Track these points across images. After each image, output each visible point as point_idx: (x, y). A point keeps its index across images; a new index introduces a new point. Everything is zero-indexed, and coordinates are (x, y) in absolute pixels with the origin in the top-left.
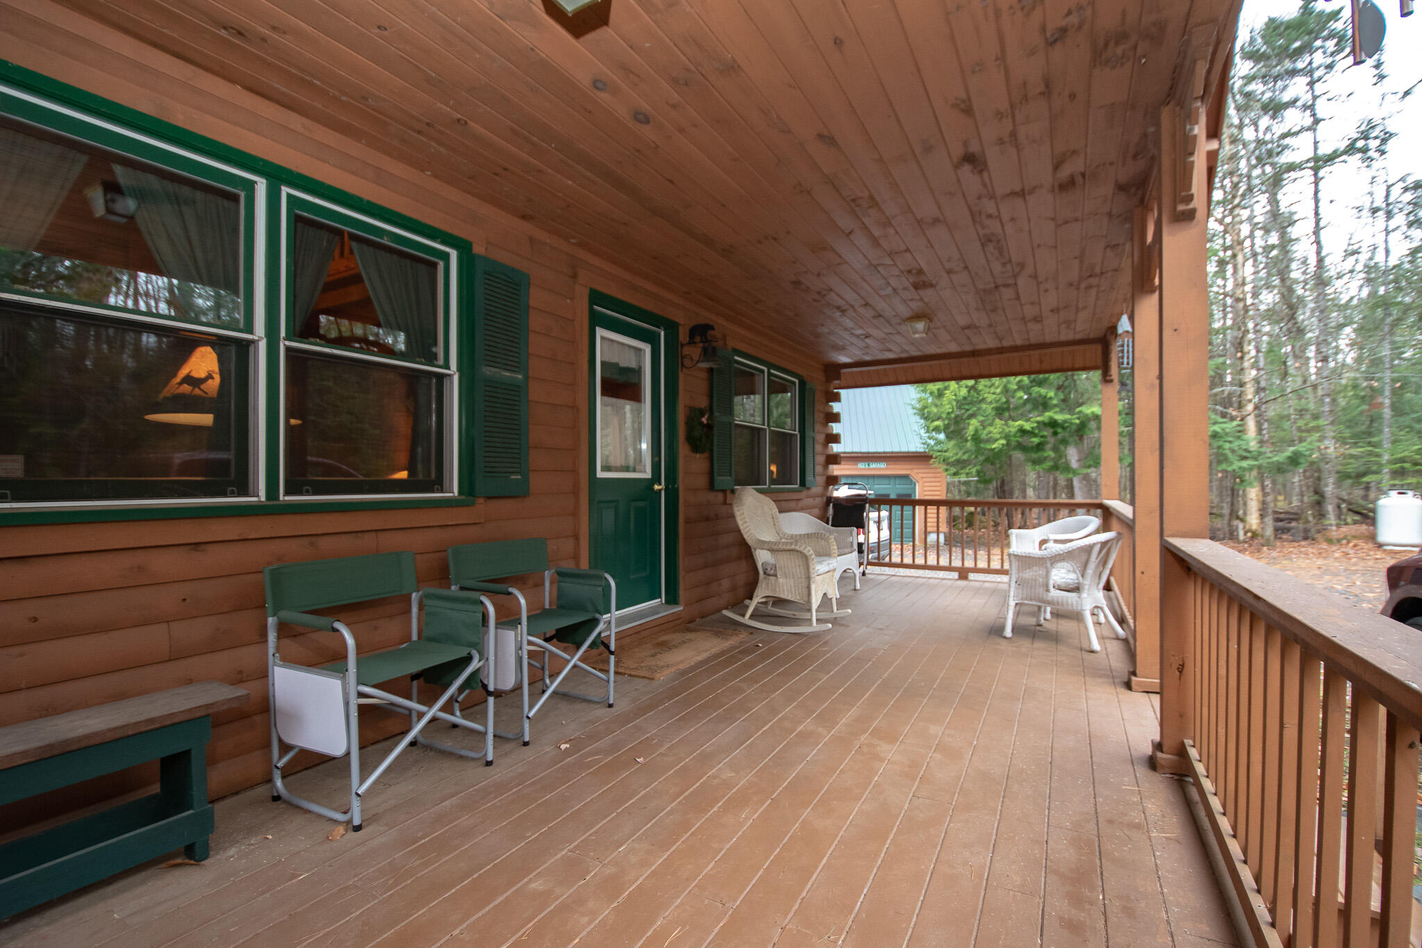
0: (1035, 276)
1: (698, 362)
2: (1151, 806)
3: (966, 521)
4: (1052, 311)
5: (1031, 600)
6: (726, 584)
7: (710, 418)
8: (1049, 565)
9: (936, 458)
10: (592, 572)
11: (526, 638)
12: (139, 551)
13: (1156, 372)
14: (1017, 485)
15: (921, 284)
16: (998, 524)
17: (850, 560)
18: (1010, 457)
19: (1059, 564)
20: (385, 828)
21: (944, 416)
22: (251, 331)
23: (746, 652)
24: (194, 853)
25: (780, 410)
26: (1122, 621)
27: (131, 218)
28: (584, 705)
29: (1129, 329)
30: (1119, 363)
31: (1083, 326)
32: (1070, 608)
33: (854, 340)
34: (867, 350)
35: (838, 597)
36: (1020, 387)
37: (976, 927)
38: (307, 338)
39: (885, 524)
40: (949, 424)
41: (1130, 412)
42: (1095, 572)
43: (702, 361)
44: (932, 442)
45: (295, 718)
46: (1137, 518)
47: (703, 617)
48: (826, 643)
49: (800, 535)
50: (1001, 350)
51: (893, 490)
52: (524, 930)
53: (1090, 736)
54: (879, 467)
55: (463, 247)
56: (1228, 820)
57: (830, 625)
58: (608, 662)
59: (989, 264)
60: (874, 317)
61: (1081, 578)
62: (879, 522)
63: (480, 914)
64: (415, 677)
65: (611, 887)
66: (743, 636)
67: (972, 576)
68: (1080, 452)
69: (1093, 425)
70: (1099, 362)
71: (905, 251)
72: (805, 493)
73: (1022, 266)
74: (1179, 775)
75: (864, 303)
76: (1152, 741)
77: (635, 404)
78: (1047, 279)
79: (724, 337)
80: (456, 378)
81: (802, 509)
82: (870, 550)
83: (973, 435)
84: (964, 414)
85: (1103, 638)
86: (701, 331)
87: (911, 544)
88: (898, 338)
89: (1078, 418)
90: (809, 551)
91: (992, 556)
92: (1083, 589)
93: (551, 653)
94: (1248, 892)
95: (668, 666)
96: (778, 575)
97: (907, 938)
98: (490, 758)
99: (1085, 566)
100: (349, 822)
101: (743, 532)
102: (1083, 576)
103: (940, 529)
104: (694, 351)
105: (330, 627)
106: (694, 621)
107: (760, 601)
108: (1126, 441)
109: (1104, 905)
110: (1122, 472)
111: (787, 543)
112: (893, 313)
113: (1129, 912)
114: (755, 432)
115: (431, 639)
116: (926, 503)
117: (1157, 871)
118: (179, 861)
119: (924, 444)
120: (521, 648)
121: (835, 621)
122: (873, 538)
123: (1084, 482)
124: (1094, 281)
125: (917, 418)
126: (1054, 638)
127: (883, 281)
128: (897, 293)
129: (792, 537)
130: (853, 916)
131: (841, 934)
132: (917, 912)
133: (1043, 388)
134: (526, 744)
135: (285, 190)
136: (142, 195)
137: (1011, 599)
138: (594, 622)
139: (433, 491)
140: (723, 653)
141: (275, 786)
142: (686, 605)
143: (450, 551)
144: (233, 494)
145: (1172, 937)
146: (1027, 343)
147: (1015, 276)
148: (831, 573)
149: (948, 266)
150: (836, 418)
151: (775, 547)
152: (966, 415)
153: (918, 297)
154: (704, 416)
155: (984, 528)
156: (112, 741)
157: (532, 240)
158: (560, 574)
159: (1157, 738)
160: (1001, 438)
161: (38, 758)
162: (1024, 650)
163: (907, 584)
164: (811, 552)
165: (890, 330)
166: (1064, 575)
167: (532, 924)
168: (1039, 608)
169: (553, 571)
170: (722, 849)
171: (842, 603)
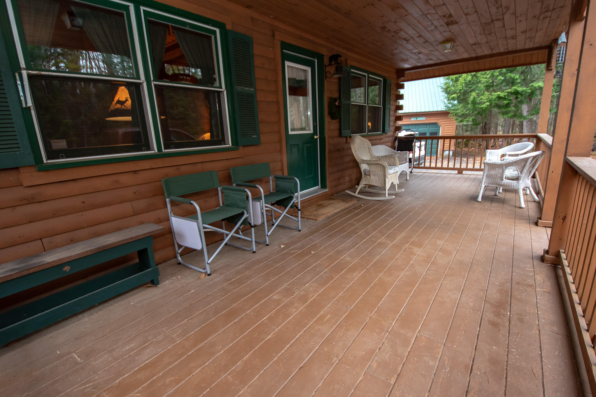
0: (514, 14)
1: (334, 74)
2: (538, 278)
3: (464, 144)
4: (522, 32)
5: (493, 184)
6: (347, 179)
7: (340, 102)
8: (504, 168)
9: (451, 114)
10: (290, 177)
11: (264, 205)
12: (115, 175)
13: (576, 67)
14: (493, 125)
15: (450, 22)
16: (481, 145)
17: (405, 167)
18: (491, 111)
19: (510, 167)
20: (218, 275)
21: (458, 91)
22: (139, 79)
23: (356, 208)
24: (154, 283)
25: (373, 94)
26: (538, 193)
27: (81, 27)
28: (289, 230)
29: (565, 41)
30: (557, 61)
31: (540, 39)
32: (512, 188)
33: (413, 56)
34: (419, 60)
35: (398, 183)
36: (501, 74)
37: (451, 322)
38: (162, 80)
39: (423, 148)
40: (460, 96)
41: (560, 85)
42: (527, 171)
43: (336, 74)
44: (450, 106)
45: (181, 236)
46: (554, 144)
47: (337, 193)
48: (392, 204)
49: (382, 156)
50: (492, 56)
51: (428, 131)
52: (272, 312)
53: (513, 247)
54: (422, 120)
55: (221, 26)
56: (575, 286)
57: (394, 197)
58: (298, 213)
59: (489, 9)
60: (425, 42)
61: (520, 174)
62: (420, 147)
63: (256, 306)
64: (223, 220)
65: (303, 299)
66: (355, 202)
67: (464, 172)
68: (528, 107)
69: (538, 92)
70: (546, 58)
71: (443, 5)
72: (384, 135)
73: (508, 8)
74: (555, 265)
75: (419, 35)
76: (544, 249)
77: (304, 98)
78: (521, 15)
79: (346, 60)
80: (225, 93)
81: (383, 143)
82: (415, 161)
83: (472, 101)
84: (468, 89)
85: (527, 201)
86: (335, 58)
87: (435, 156)
88: (436, 53)
89: (530, 89)
90: (385, 164)
91: (476, 161)
92: (520, 179)
93: (275, 211)
94: (578, 316)
95: (322, 214)
96: (371, 175)
97: (421, 324)
98: (254, 250)
99: (524, 167)
100: (206, 272)
101: (355, 156)
102: (521, 173)
103: (451, 149)
104: (331, 69)
105: (189, 202)
106: (333, 195)
107: (362, 186)
108: (555, 101)
109: (510, 317)
110: (550, 116)
111: (375, 161)
112: (435, 40)
113: (521, 320)
114: (361, 108)
115: (227, 206)
116: (444, 138)
117: (537, 304)
118: (149, 285)
119: (446, 106)
120: (263, 209)
121: (396, 195)
122: (417, 155)
123: (529, 123)
124: (548, 14)
125: (444, 94)
126: (503, 201)
127: (429, 23)
128: (437, 28)
129: (378, 157)
130: (399, 314)
131: (394, 321)
132: (426, 314)
133: (513, 74)
134: (267, 245)
135: (142, 8)
136: (83, 16)
137: (483, 184)
138: (291, 198)
139: (221, 145)
140: (346, 209)
141: (178, 259)
142: (330, 188)
143: (231, 170)
144: (145, 150)
145: (539, 331)
146: (507, 51)
147: (503, 14)
148: (395, 173)
149: (466, 11)
150: (401, 97)
151: (370, 163)
152: (469, 90)
153: (448, 30)
154: (337, 102)
155: (473, 147)
156: (120, 246)
157: (252, 18)
158: (276, 178)
159: (547, 248)
160: (487, 102)
161: (96, 252)
162: (486, 207)
163: (432, 177)
164: (387, 164)
165: (432, 48)
166: (511, 172)
167: (275, 310)
168: (497, 188)
169: (273, 176)
170: (346, 287)
171: (400, 186)
